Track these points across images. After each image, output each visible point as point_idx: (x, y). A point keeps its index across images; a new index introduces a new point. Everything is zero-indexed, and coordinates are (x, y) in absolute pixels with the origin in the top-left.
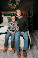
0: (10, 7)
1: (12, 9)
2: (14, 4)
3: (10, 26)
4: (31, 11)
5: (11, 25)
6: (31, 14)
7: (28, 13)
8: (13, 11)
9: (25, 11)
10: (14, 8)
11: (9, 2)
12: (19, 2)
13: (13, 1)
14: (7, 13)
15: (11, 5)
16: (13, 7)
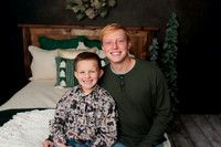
0: (69, 7)
1: (80, 17)
3: (68, 114)
4: (171, 32)
5: (74, 107)
6: (170, 42)
7: (155, 41)
8: (83, 27)
9: (142, 29)
10: (90, 14)
14: (56, 38)
16: (83, 9)
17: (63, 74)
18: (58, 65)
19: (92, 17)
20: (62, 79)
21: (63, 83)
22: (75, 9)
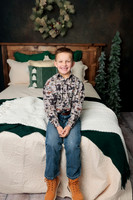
0: (36, 29)
1: (45, 36)
2: (53, 20)
4: (115, 46)
6: (115, 55)
7: (103, 54)
8: (47, 45)
9: (93, 45)
10: (53, 34)
11: (34, 9)
12: (72, 11)
13: (50, 8)
15: (43, 21)
16: (47, 30)
17: (34, 78)
18: (31, 71)
19: (54, 36)
20: (33, 82)
21: (35, 85)
22: (41, 30)
